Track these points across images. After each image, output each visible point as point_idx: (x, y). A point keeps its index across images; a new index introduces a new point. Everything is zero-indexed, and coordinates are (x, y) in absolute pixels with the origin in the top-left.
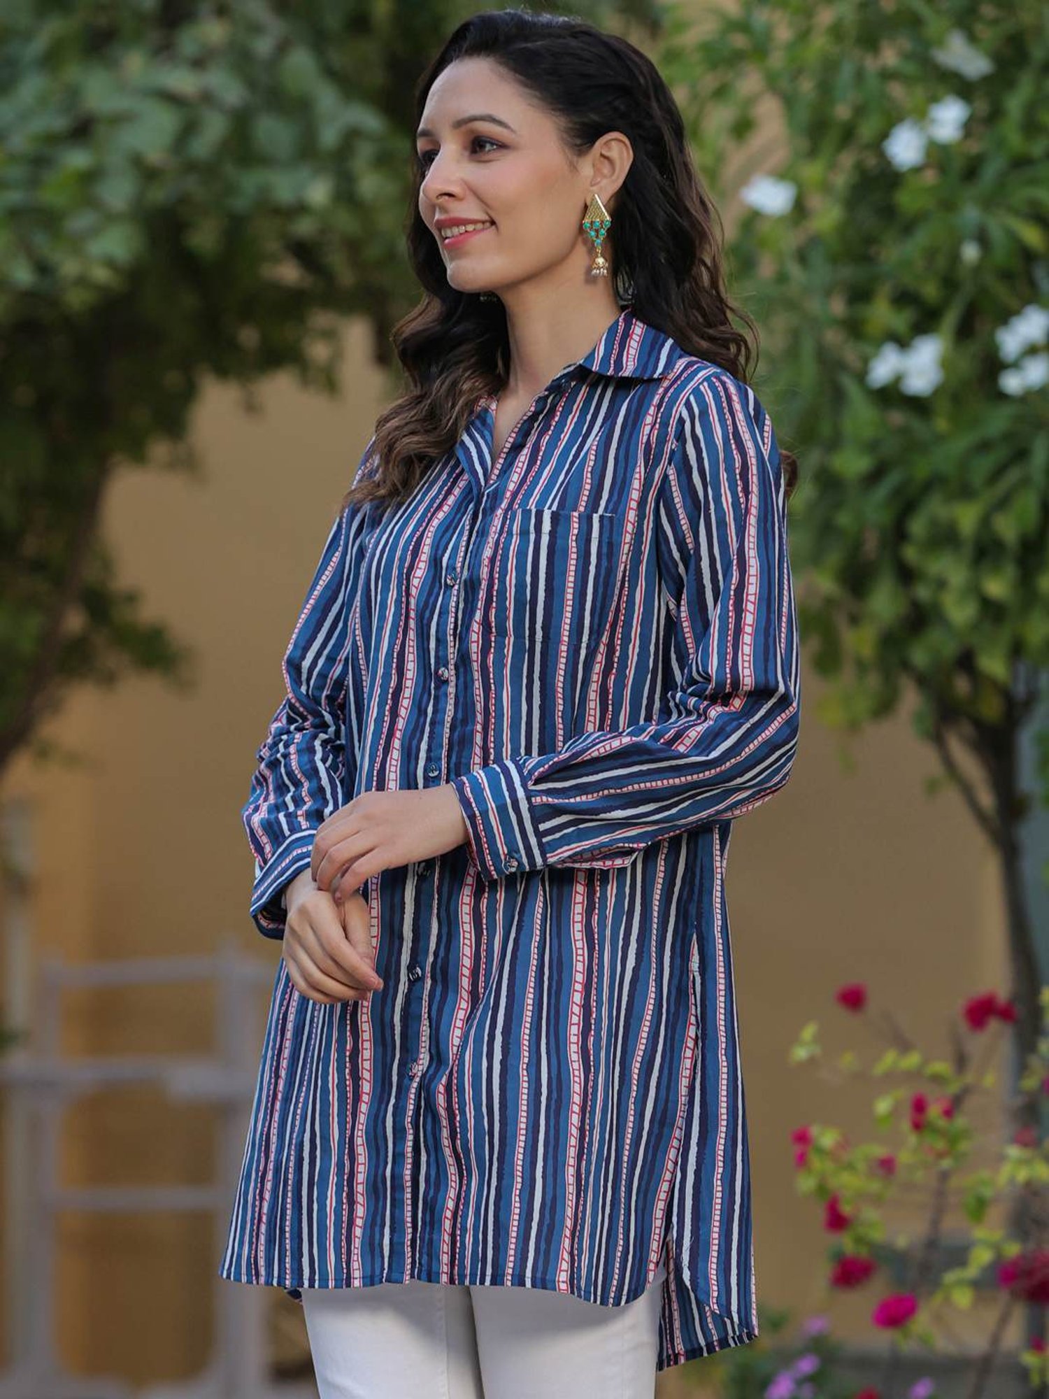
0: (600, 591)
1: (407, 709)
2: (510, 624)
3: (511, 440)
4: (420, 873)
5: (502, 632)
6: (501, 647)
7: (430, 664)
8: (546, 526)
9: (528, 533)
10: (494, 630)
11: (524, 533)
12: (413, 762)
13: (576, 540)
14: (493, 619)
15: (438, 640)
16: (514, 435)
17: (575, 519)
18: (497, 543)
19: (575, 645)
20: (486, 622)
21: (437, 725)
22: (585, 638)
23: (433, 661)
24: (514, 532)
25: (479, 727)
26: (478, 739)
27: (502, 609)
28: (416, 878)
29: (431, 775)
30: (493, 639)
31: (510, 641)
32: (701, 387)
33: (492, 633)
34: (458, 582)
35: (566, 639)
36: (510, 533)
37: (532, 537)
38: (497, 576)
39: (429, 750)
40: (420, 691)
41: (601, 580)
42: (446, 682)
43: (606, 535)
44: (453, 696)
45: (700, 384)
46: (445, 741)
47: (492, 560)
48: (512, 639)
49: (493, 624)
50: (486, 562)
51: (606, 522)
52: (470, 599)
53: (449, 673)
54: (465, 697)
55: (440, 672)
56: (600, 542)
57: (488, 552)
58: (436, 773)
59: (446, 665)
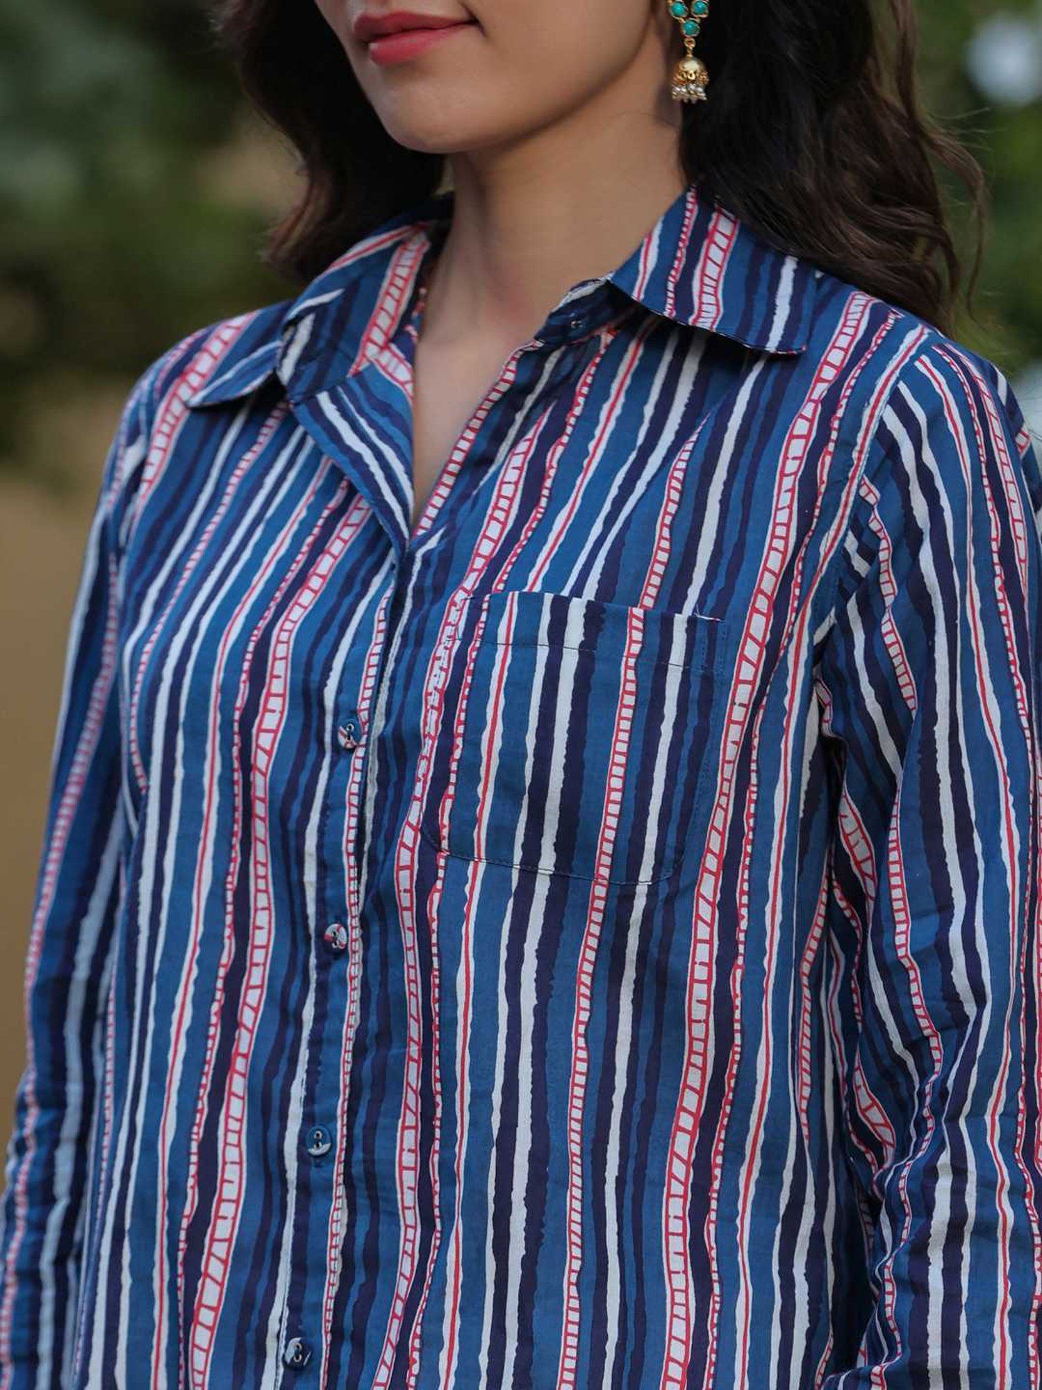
0: (683, 775)
1: (256, 1010)
2: (481, 834)
3: (464, 445)
4: (288, 1360)
5: (463, 851)
6: (457, 881)
7: (306, 917)
8: (575, 633)
9: (534, 643)
10: (445, 844)
11: (524, 642)
12: (275, 1125)
13: (636, 668)
14: (446, 821)
15: (322, 866)
16: (470, 435)
17: (636, 623)
18: (460, 660)
19: (622, 887)
20: (429, 827)
21: (325, 1047)
22: (646, 874)
23: (311, 909)
24: (501, 638)
25: (414, 1050)
26: (413, 1074)
27: (467, 802)
28: (281, 1370)
29: (314, 1151)
30: (442, 862)
31: (477, 871)
32: (917, 364)
33: (440, 850)
34: (363, 741)
35: (605, 872)
36: (490, 640)
37: (543, 653)
38: (461, 729)
39: (309, 1100)
40: (283, 971)
41: (685, 753)
42: (342, 954)
43: (699, 660)
44: (357, 983)
45: (913, 359)
46: (344, 1080)
47: (449, 697)
48: (482, 867)
49: (445, 832)
50: (434, 699)
51: (701, 633)
52: (394, 777)
53: (348, 935)
54: (383, 984)
55: (329, 932)
56: (686, 674)
57: (436, 679)
58: (324, 1148)
59: (341, 919)
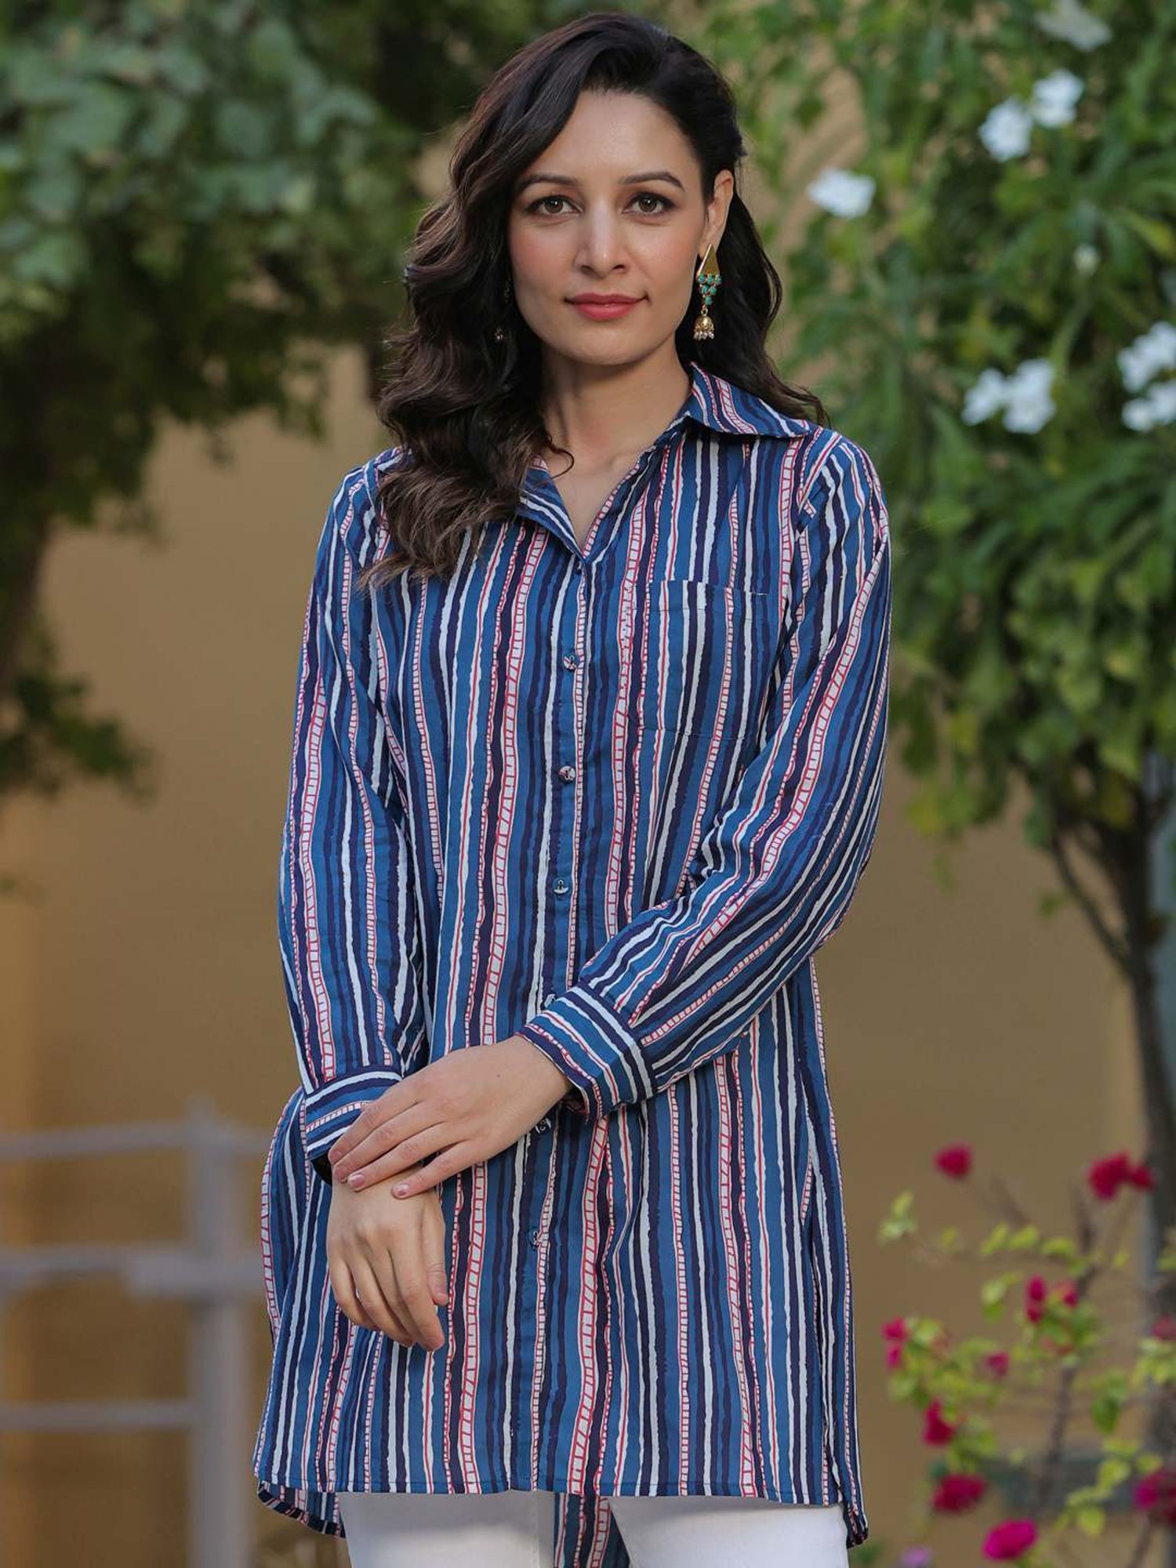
0: (759, 679)
1: (510, 811)
2: (661, 716)
5: (652, 726)
6: (649, 742)
7: (544, 761)
8: (701, 602)
9: (681, 608)
10: (642, 722)
11: (675, 610)
12: (530, 874)
13: (732, 620)
14: (641, 709)
15: (557, 733)
17: (729, 596)
18: (639, 621)
19: (730, 741)
20: (632, 713)
21: (562, 834)
22: (741, 734)
23: (548, 757)
24: (662, 608)
25: (618, 838)
26: (616, 850)
27: (652, 697)
29: (557, 891)
30: (641, 733)
31: (660, 735)
32: (840, 446)
33: (639, 726)
34: (581, 665)
35: (719, 733)
36: (655, 609)
37: (686, 613)
38: (646, 658)
39: (552, 863)
40: (527, 791)
41: (759, 665)
42: (572, 783)
43: (760, 616)
44: (580, 800)
46: (575, 853)
47: (636, 640)
48: (663, 731)
49: (641, 715)
50: (626, 643)
51: (758, 602)
52: (600, 686)
53: (576, 773)
54: (598, 800)
55: (562, 771)
56: (754, 624)
57: (625, 632)
58: (565, 890)
59: (571, 763)
